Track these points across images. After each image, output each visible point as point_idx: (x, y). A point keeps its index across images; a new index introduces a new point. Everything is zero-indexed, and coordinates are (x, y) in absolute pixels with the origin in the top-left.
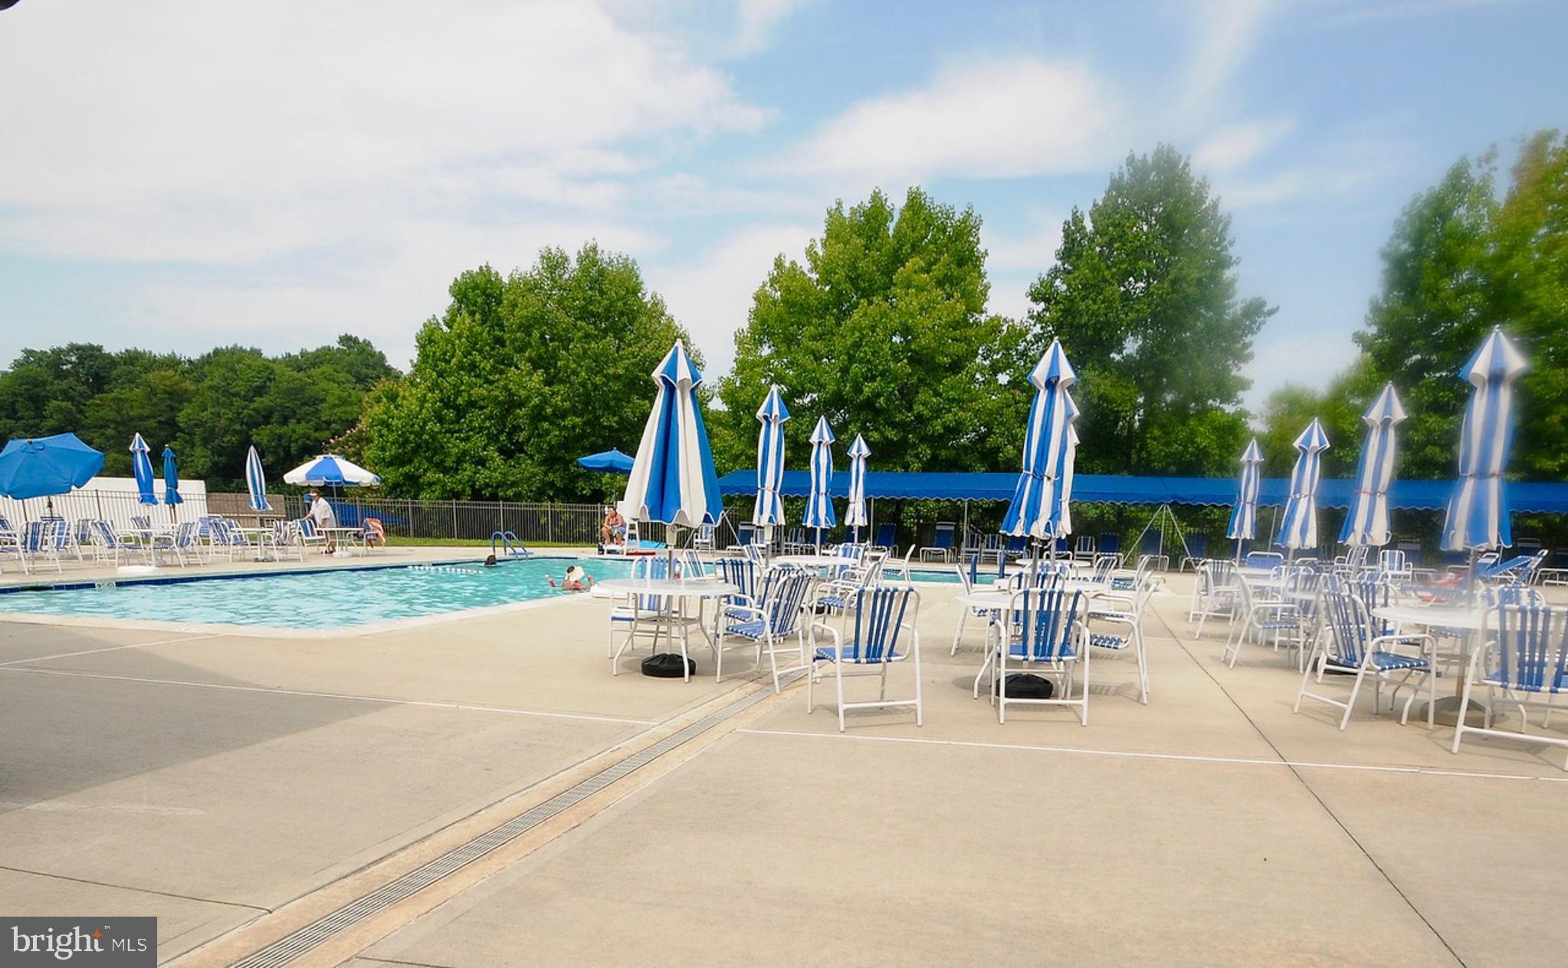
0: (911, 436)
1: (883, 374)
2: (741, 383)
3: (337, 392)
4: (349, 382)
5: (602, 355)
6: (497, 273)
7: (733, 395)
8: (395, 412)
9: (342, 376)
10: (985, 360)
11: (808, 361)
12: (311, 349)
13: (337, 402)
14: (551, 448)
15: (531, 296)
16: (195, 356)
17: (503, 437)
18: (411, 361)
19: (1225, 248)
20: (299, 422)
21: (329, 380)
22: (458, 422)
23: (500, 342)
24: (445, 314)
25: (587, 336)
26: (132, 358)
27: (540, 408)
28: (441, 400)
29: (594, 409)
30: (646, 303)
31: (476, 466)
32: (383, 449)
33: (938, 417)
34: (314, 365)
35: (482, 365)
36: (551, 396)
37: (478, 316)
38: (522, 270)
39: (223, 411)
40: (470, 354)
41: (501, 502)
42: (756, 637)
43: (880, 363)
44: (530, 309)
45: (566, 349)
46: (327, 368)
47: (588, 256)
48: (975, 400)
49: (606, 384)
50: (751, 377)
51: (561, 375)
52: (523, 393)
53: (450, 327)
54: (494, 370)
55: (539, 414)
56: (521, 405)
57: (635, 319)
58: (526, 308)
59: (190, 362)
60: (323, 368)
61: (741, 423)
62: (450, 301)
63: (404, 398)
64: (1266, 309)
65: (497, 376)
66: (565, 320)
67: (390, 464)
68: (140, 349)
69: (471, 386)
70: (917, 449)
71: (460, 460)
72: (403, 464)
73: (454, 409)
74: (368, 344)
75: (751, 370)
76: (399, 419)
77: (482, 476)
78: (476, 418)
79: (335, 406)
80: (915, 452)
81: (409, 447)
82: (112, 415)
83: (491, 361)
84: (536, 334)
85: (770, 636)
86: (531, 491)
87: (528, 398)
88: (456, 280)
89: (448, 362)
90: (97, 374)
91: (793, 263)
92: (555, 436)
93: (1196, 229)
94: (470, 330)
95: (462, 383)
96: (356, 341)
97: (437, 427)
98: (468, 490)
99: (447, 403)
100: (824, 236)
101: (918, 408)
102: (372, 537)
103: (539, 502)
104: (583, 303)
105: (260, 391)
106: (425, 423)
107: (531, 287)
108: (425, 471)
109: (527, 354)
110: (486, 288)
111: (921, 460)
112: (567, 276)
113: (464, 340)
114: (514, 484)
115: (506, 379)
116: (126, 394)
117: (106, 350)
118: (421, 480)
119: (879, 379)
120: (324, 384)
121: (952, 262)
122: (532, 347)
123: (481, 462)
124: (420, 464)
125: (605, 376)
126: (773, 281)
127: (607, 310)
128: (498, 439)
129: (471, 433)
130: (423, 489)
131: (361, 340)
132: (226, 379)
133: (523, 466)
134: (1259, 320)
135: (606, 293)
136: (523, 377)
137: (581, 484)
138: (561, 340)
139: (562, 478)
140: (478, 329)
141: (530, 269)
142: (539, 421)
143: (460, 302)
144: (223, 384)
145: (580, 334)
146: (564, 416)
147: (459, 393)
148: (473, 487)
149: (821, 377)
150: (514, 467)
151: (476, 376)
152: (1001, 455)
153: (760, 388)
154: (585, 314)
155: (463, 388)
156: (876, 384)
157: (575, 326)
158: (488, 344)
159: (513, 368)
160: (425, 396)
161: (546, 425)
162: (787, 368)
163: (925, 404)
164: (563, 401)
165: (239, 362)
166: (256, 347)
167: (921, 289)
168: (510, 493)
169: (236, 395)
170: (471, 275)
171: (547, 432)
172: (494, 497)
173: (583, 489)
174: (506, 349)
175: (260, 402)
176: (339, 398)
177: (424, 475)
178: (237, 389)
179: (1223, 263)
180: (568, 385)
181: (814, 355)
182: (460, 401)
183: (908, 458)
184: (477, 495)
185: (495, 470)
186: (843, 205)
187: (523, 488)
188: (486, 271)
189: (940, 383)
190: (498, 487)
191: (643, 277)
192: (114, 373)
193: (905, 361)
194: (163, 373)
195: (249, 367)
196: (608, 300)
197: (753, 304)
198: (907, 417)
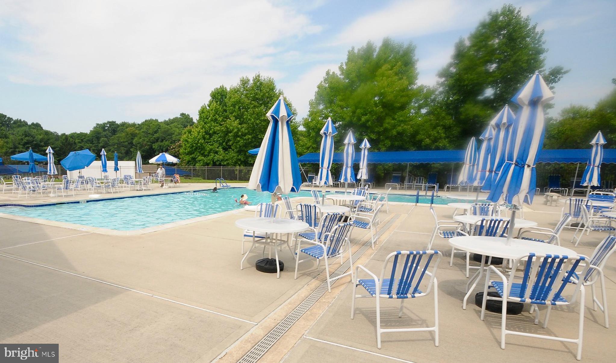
0: (381, 137)
1: (370, 112)
2: (311, 120)
3: (178, 131)
4: (181, 127)
5: (259, 113)
6: (226, 88)
7: (308, 125)
8: (190, 137)
9: (179, 126)
10: (415, 104)
11: (338, 110)
12: (172, 118)
13: (177, 134)
14: (240, 147)
15: (236, 94)
16: (140, 123)
17: (224, 144)
18: (197, 119)
19: (540, 45)
20: (166, 141)
21: (176, 127)
22: (210, 139)
23: (225, 111)
24: (208, 103)
25: (255, 106)
26: (124, 124)
27: (237, 132)
28: (205, 132)
29: (256, 132)
30: (277, 93)
31: (215, 154)
32: (185, 149)
33: (394, 129)
34: (172, 123)
35: (219, 119)
36: (241, 128)
37: (218, 103)
38: (234, 86)
39: (145, 139)
40: (215, 116)
41: (222, 167)
42: (318, 258)
43: (369, 108)
44: (236, 99)
45: (247, 111)
46: (175, 124)
47: (256, 78)
48: (412, 120)
49: (260, 123)
50: (315, 118)
51: (245, 121)
52: (231, 128)
53: (209, 107)
54: (223, 120)
55: (237, 135)
56: (231, 132)
57: (272, 99)
58: (234, 98)
59: (139, 124)
60: (174, 124)
61: (310, 135)
62: (210, 98)
63: (193, 132)
64: (563, 71)
65: (223, 123)
66: (247, 101)
67: (187, 154)
68: (126, 122)
69: (215, 127)
70: (384, 142)
71: (209, 152)
72: (191, 154)
73: (209, 135)
74: (188, 115)
75: (315, 114)
76: (191, 139)
77: (217, 157)
78: (215, 137)
79: (177, 135)
80: (383, 143)
81: (193, 148)
82: (116, 141)
83: (222, 117)
84: (237, 107)
85: (326, 257)
86: (233, 162)
87: (233, 130)
88: (212, 91)
89: (208, 119)
90: (114, 129)
91: (334, 73)
92: (242, 142)
93: (524, 38)
94: (216, 107)
95: (212, 126)
96: (185, 114)
97: (203, 141)
98: (212, 162)
99: (207, 133)
100: (347, 61)
101: (386, 125)
102: (176, 181)
103: (235, 166)
104: (254, 95)
105: (156, 132)
106: (199, 140)
107: (235, 91)
108: (198, 156)
109: (233, 114)
110: (222, 93)
111: (386, 146)
112: (249, 86)
113: (213, 111)
114: (227, 160)
115: (227, 123)
116: (121, 135)
117: (117, 123)
118: (197, 160)
119: (368, 114)
120: (174, 129)
121: (402, 65)
122: (236, 112)
123: (216, 152)
124: (197, 154)
125: (260, 120)
126: (325, 80)
127: (262, 96)
128: (222, 144)
129: (214, 143)
130: (197, 162)
131: (186, 114)
132: (147, 129)
133: (230, 153)
134: (559, 76)
135: (262, 91)
136: (232, 122)
137: (250, 159)
138: (246, 109)
139: (244, 157)
140: (218, 107)
141: (236, 85)
142: (237, 137)
143: (213, 98)
144: (146, 130)
145: (252, 106)
146: (245, 136)
147: (211, 129)
148: (213, 161)
149: (344, 115)
150: (227, 154)
151: (217, 123)
152: (423, 143)
153: (319, 121)
154: (255, 99)
155: (212, 127)
156: (367, 117)
157: (251, 103)
158: (221, 112)
159: (228, 120)
160: (200, 131)
161: (239, 139)
162: (329, 113)
163: (388, 123)
164: (245, 130)
165: (151, 124)
166: (157, 119)
167: (388, 77)
168: (225, 163)
169: (149, 133)
170: (217, 89)
171: (239, 141)
172: (220, 165)
173: (251, 161)
174: (227, 113)
175: (156, 135)
176: (178, 133)
177: (198, 157)
178: (149, 132)
179: (539, 52)
180: (247, 124)
181: (341, 107)
182: (211, 132)
183: (380, 146)
184: (214, 164)
185: (221, 155)
186: (355, 48)
187: (230, 161)
188: (222, 88)
189: (396, 114)
190: (221, 161)
191: (276, 84)
192: (118, 129)
193: (380, 106)
194: (131, 128)
195: (154, 125)
196: (262, 93)
197: (317, 89)
198: (380, 129)
